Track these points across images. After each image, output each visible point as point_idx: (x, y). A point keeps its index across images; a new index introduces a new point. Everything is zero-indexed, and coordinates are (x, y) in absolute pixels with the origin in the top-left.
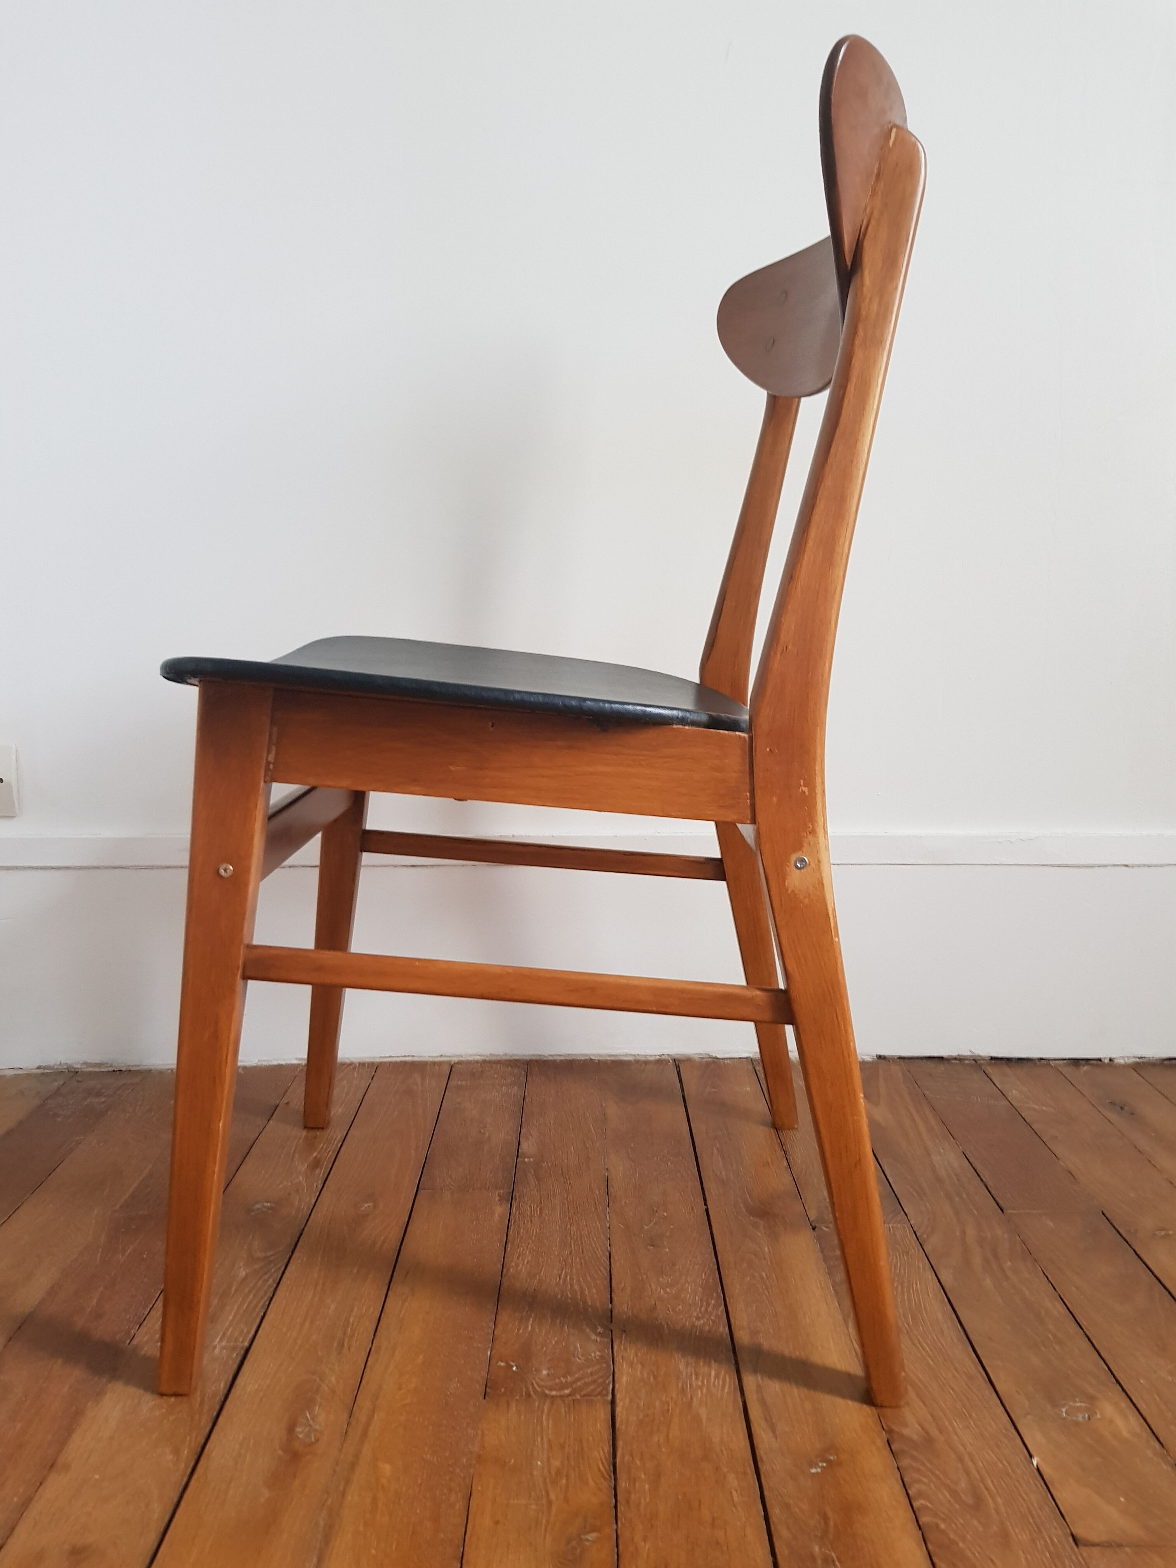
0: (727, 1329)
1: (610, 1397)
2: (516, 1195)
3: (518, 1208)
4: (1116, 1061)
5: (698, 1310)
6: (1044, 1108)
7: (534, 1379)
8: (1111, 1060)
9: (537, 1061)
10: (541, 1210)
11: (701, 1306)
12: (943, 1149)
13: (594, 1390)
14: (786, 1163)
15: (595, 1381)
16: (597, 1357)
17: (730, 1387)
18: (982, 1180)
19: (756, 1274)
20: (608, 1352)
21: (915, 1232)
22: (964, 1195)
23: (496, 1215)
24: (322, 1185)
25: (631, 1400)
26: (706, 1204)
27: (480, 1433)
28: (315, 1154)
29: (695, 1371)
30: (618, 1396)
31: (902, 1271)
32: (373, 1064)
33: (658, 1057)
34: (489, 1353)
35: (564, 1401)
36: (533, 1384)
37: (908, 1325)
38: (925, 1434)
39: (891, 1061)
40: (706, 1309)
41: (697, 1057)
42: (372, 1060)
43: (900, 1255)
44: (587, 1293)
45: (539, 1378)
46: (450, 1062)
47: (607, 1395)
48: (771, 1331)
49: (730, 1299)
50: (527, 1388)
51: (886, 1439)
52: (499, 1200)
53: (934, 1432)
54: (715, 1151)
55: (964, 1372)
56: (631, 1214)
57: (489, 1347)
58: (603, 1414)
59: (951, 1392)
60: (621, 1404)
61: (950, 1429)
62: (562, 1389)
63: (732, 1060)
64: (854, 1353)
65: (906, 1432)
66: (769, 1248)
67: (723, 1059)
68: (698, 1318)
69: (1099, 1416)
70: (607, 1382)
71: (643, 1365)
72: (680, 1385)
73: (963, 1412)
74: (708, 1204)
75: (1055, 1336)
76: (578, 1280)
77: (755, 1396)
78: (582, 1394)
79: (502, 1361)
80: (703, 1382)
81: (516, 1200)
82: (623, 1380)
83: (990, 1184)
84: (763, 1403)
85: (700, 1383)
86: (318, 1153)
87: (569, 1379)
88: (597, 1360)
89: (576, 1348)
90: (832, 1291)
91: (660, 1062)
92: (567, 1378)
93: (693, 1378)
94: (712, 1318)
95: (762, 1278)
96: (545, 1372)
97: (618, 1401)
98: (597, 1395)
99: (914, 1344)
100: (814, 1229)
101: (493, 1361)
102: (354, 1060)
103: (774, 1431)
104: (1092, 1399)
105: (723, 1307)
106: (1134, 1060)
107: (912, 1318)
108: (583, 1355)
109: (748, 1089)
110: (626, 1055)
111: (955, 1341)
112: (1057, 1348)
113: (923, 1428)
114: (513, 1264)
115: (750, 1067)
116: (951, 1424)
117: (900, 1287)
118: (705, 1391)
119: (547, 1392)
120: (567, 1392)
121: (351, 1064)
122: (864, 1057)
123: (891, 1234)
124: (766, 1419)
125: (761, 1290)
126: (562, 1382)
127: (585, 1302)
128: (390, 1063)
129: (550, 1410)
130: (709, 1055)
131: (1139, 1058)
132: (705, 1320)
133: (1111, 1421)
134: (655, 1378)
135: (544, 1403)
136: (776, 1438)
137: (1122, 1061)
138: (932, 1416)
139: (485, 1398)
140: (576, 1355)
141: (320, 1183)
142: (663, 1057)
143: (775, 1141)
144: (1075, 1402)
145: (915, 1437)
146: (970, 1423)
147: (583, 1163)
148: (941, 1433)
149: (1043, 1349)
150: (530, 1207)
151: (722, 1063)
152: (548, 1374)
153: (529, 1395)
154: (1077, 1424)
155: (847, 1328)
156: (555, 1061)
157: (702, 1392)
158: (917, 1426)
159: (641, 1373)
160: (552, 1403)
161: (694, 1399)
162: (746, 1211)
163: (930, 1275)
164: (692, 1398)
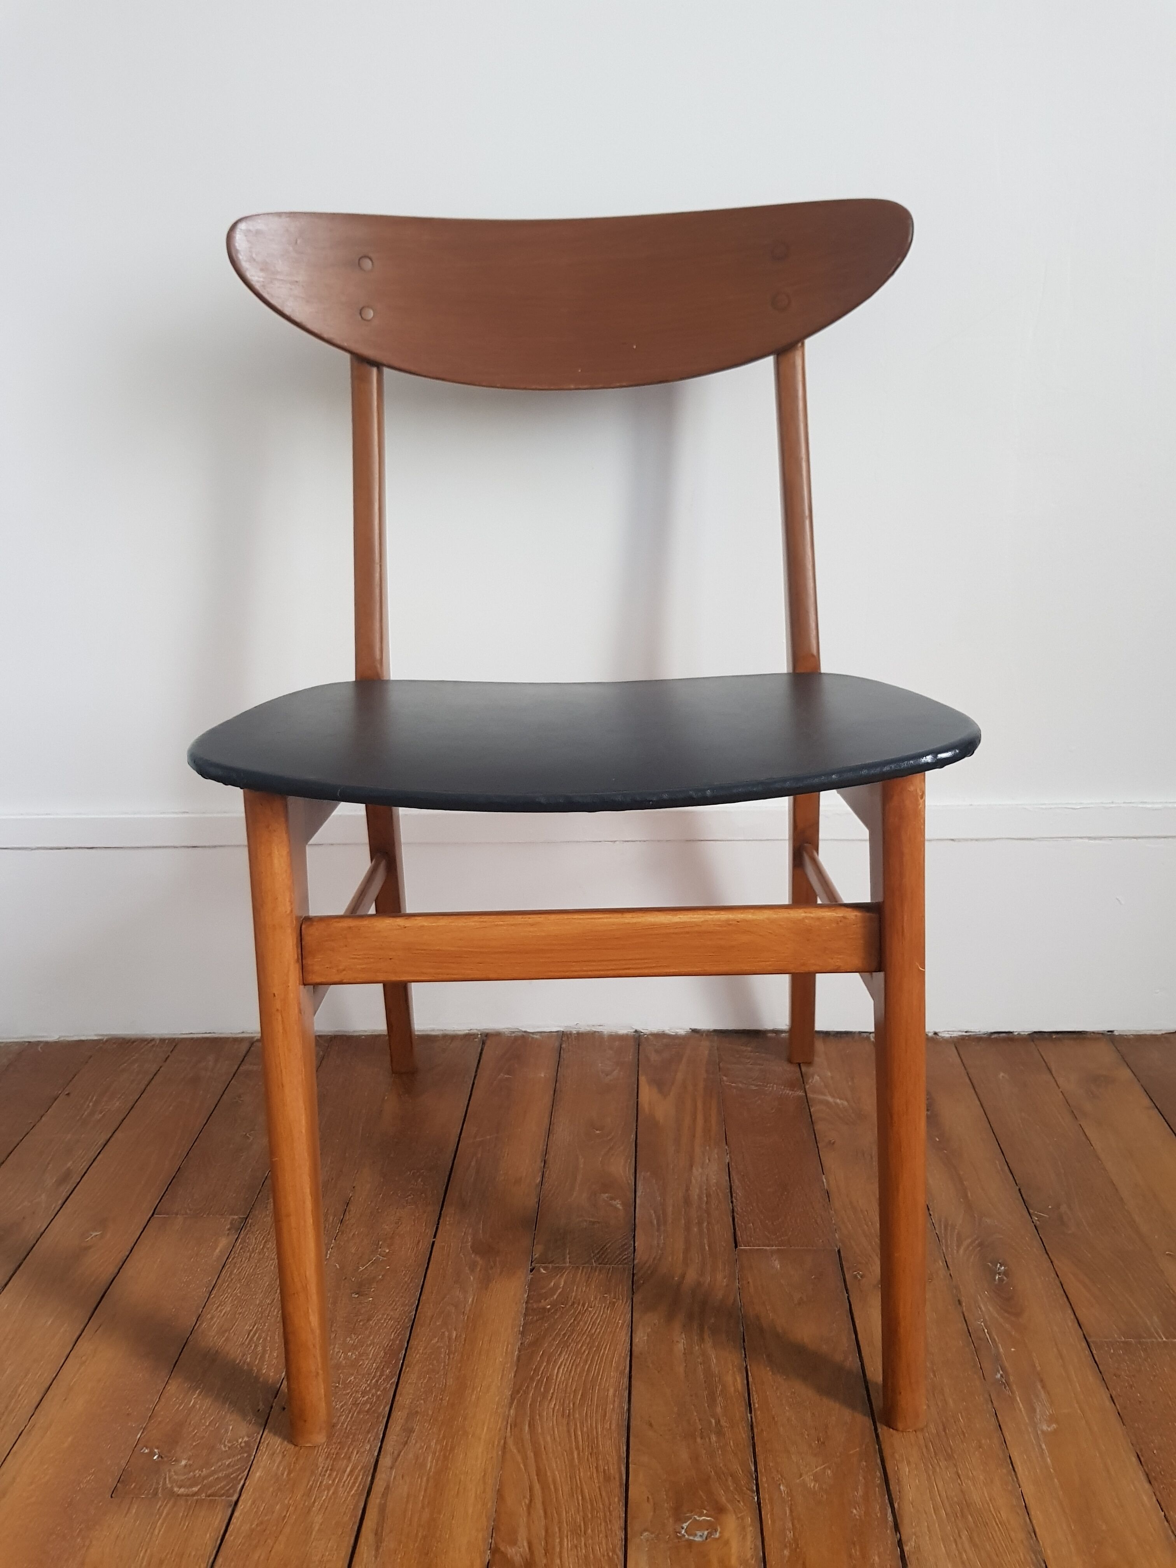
0: (387, 1409)
1: (235, 1498)
2: (248, 1222)
3: (244, 1241)
4: (940, 1035)
5: (368, 1382)
6: (838, 1101)
7: (170, 1471)
8: (936, 1033)
9: (342, 1036)
10: (265, 1242)
11: (374, 1377)
12: (709, 1160)
13: (222, 1488)
14: (539, 1180)
15: (227, 1476)
16: (243, 1444)
17: (358, 1487)
18: (732, 1202)
19: (447, 1334)
20: (256, 1439)
21: (633, 1274)
22: (705, 1224)
23: (217, 1251)
24: (60, 1206)
25: (253, 1503)
26: (435, 1237)
27: (87, 1543)
28: (69, 1164)
29: (333, 1465)
30: (242, 1498)
31: (598, 1330)
32: (174, 1039)
33: (467, 1032)
34: (139, 1436)
35: (187, 1501)
36: (165, 1479)
37: (574, 1405)
38: (528, 1557)
39: (704, 1035)
40: (377, 1381)
41: (507, 1031)
42: (174, 1037)
43: (605, 1307)
44: (267, 1355)
45: (174, 1472)
46: (253, 1038)
47: (232, 1496)
48: (430, 1413)
49: (406, 1368)
50: (158, 1483)
51: (488, 1561)
52: (229, 1229)
53: (539, 1552)
54: (473, 1164)
55: (604, 1470)
56: (353, 1251)
57: (142, 1427)
58: (217, 1521)
59: (580, 1498)
60: (242, 1507)
61: (558, 1550)
62: (191, 1486)
63: (543, 1034)
64: (502, 1441)
65: (511, 1551)
66: (473, 1299)
67: (533, 1033)
68: (364, 1393)
69: (717, 1535)
70: (240, 1477)
71: (284, 1456)
72: (311, 1483)
73: (580, 1526)
74: (437, 1237)
75: (718, 1422)
76: (265, 1339)
77: (378, 1501)
78: (209, 1492)
79: (147, 1448)
80: (334, 1481)
81: (245, 1229)
82: (257, 1474)
83: (738, 1209)
84: (382, 1509)
85: (330, 1482)
86: (73, 1162)
87: (205, 1472)
88: (242, 1447)
89: (226, 1431)
90: (515, 1358)
91: (468, 1037)
92: (202, 1471)
93: (327, 1475)
94: (379, 1393)
95: (450, 1339)
96: (183, 1463)
97: (240, 1503)
98: (222, 1495)
99: (569, 1431)
100: (531, 1271)
101: (139, 1446)
102: (157, 1037)
103: (377, 1549)
104: (720, 1510)
105: (395, 1379)
106: (961, 1034)
107: (582, 1395)
108: (229, 1442)
109: (543, 1075)
110: (433, 1030)
111: (613, 1427)
112: (714, 1438)
113: (530, 1548)
114: (209, 1316)
115: (557, 1044)
116: (561, 1543)
117: (587, 1352)
118: (331, 1492)
119: (176, 1489)
120: (195, 1489)
121: (153, 1040)
122: (678, 1031)
123: (607, 1277)
124: (376, 1534)
125: (442, 1356)
126: (195, 1475)
127: (260, 1370)
128: (192, 1039)
129: (168, 1514)
130: (518, 1029)
131: (966, 1032)
132: (370, 1396)
133: (727, 1543)
134: (289, 1474)
135: (166, 1505)
136: (376, 1558)
137: (947, 1035)
138: (547, 1531)
139: (111, 1497)
140: (223, 1441)
141: (60, 1202)
142: (472, 1031)
143: (541, 1146)
144: (701, 1515)
145: (517, 1559)
146: (581, 1542)
147: (332, 1179)
148: (546, 1554)
149: (699, 1440)
150: (256, 1239)
151: (530, 1039)
152: (186, 1465)
153: (155, 1494)
154: (690, 1543)
155: (509, 1410)
156: (360, 1036)
157: (328, 1493)
158: (525, 1544)
159: (278, 1467)
160: (174, 1506)
161: (317, 1504)
162: (471, 1247)
163: (623, 1336)
164: (314, 1502)
